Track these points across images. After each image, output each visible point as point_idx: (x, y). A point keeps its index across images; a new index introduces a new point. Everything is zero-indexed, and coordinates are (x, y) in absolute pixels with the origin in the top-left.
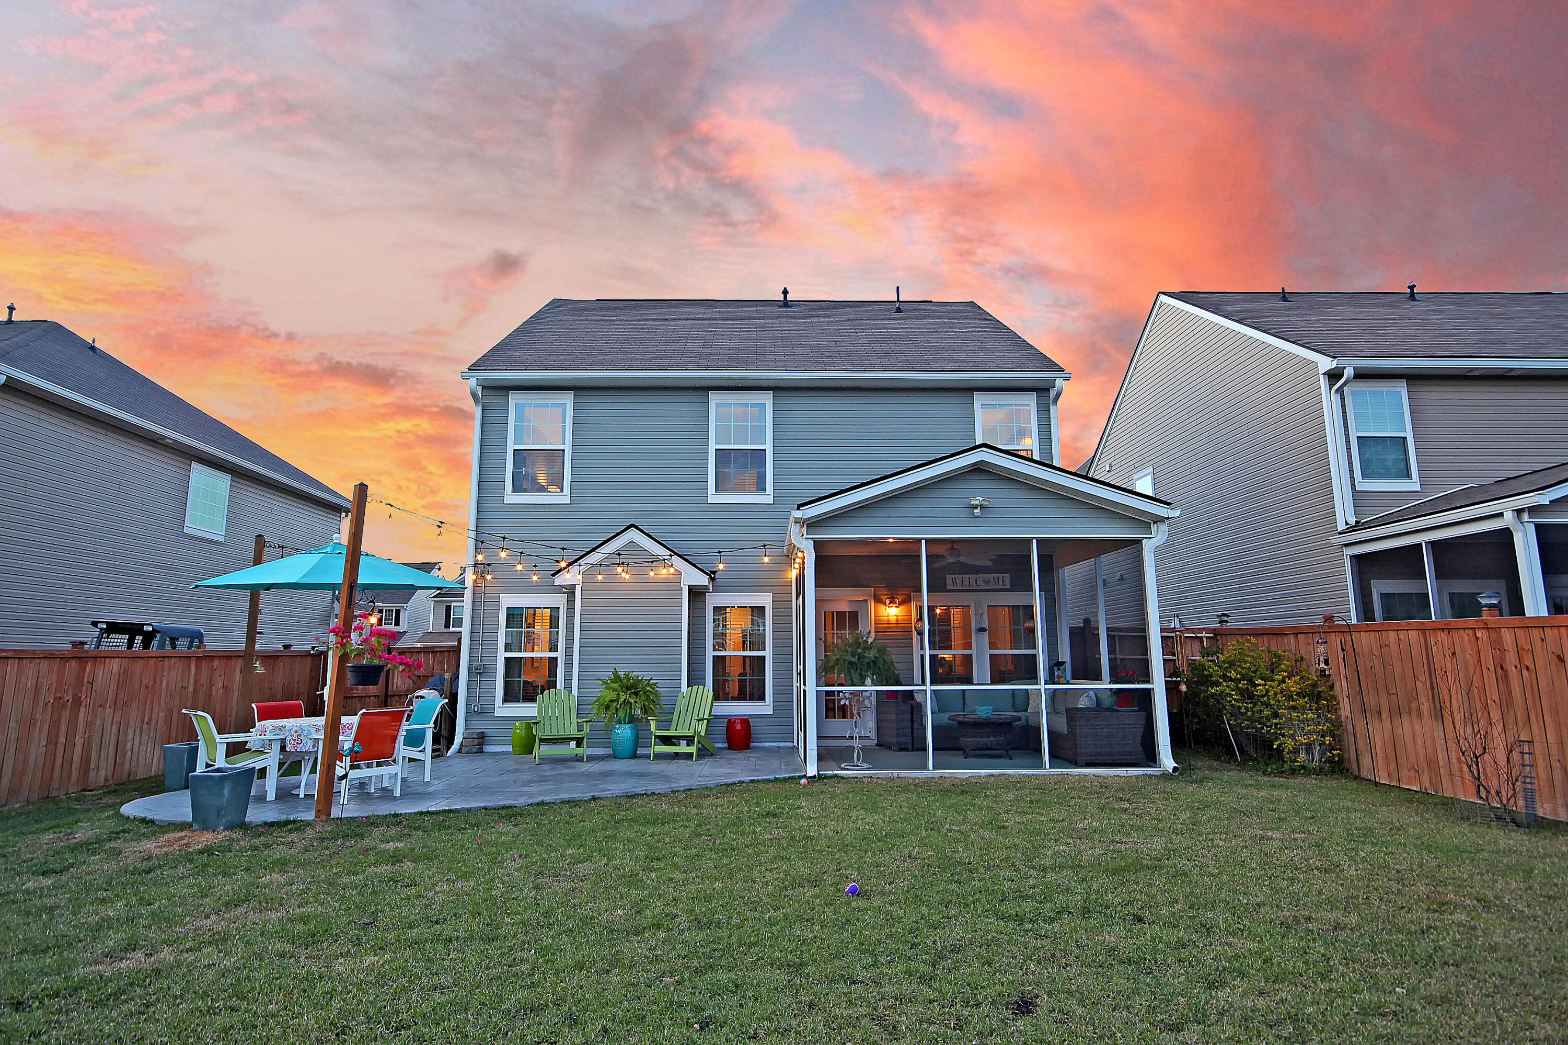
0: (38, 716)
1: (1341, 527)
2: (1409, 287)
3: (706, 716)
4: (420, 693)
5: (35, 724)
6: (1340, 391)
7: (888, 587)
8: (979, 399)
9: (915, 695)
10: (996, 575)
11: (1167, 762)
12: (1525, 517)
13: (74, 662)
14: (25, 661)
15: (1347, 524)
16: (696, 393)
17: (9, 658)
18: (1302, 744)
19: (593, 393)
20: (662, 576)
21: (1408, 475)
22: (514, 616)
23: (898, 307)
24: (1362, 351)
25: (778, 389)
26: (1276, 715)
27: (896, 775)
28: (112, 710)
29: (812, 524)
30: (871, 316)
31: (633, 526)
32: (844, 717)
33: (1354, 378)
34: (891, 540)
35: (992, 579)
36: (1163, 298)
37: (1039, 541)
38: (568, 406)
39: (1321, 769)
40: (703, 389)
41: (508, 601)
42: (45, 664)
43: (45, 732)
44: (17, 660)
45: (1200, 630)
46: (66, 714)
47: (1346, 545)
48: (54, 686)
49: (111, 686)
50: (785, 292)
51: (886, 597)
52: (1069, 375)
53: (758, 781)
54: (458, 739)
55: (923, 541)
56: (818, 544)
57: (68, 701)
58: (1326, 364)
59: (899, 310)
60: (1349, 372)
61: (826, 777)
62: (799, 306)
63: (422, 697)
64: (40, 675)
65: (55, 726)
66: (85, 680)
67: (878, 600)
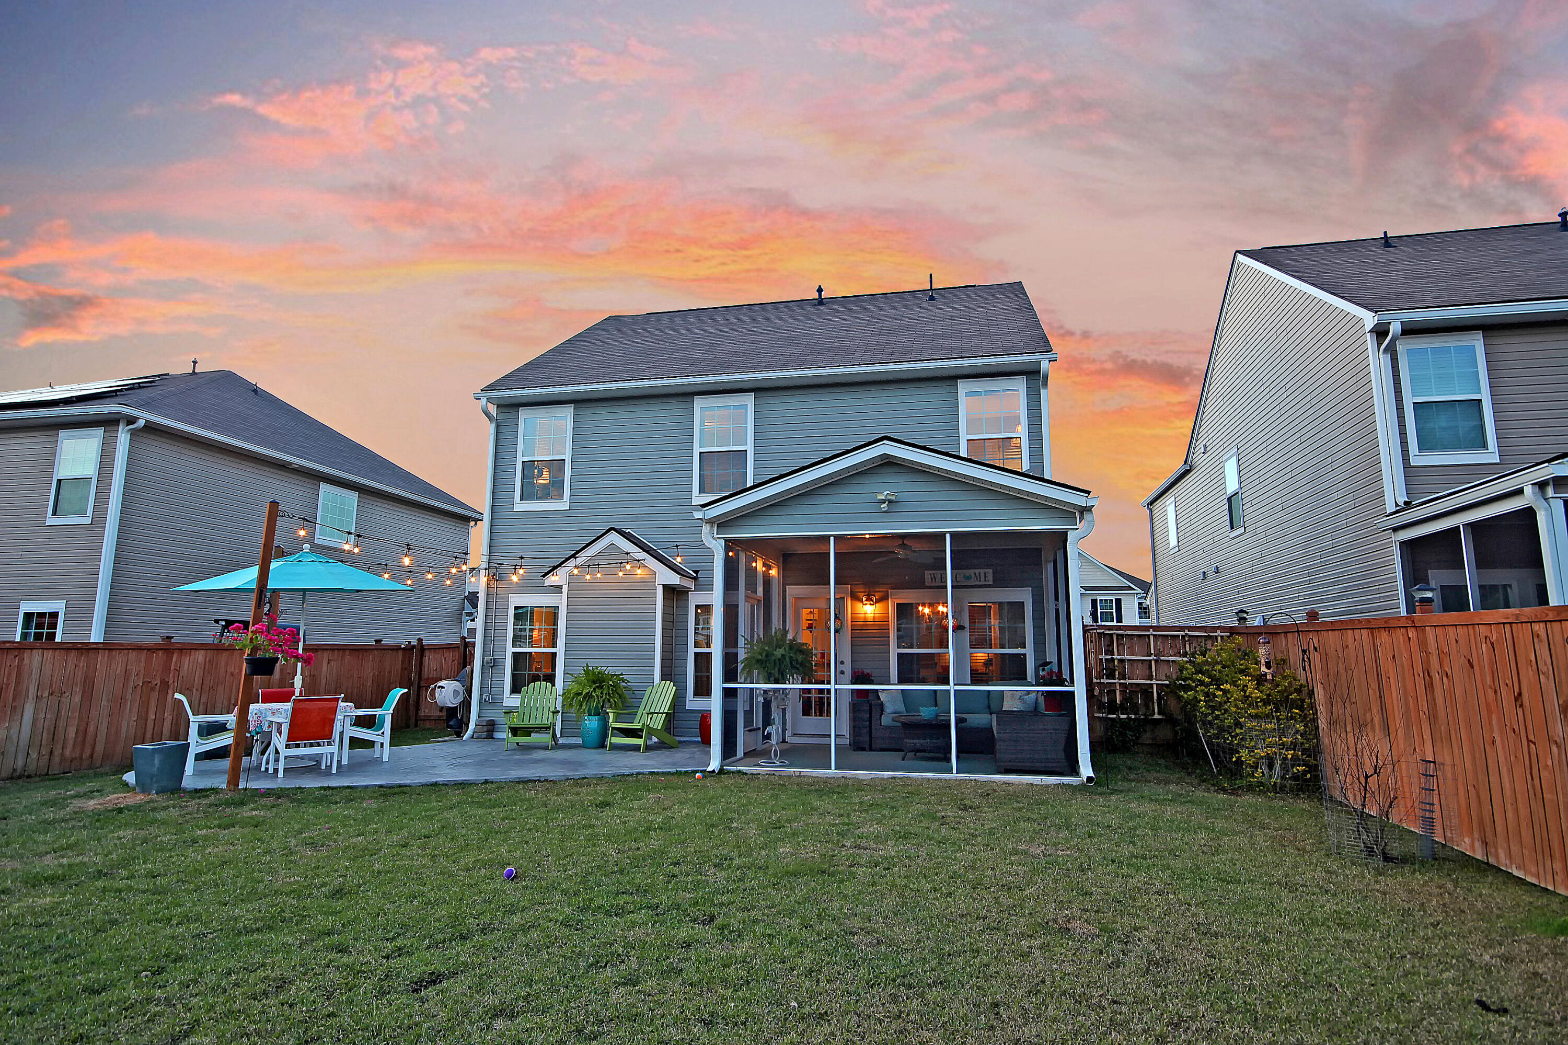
0: (129, 697)
1: (1390, 508)
2: (1560, 215)
3: (666, 711)
4: (441, 684)
5: (126, 702)
6: (1391, 350)
7: (864, 584)
8: (963, 387)
9: (880, 694)
10: (977, 571)
11: (1086, 770)
12: (1550, 492)
13: (160, 653)
14: (114, 652)
15: (1397, 505)
16: (680, 399)
17: (99, 649)
18: (1261, 757)
19: (589, 405)
20: (638, 576)
21: (1484, 446)
22: (521, 614)
23: (932, 295)
24: (1424, 301)
25: (759, 390)
26: (1238, 724)
27: (797, 774)
28: (199, 693)
29: (722, 523)
30: (898, 307)
31: (612, 529)
32: (821, 715)
33: (1402, 335)
34: (867, 536)
35: (973, 576)
36: (1240, 258)
37: (953, 535)
38: (569, 419)
39: (1282, 788)
40: (687, 395)
41: (516, 600)
42: (133, 655)
43: (135, 710)
44: (107, 651)
45: (1214, 629)
46: (155, 696)
47: (1395, 530)
48: (142, 671)
49: (198, 673)
50: (820, 290)
51: (863, 594)
52: (1055, 356)
53: (658, 773)
54: (472, 726)
55: (832, 538)
56: (730, 545)
57: (156, 684)
58: (1369, 319)
59: (932, 298)
60: (1395, 328)
61: (729, 772)
62: (833, 303)
63: (443, 687)
64: (129, 663)
65: (145, 705)
66: (172, 668)
67: (855, 598)
